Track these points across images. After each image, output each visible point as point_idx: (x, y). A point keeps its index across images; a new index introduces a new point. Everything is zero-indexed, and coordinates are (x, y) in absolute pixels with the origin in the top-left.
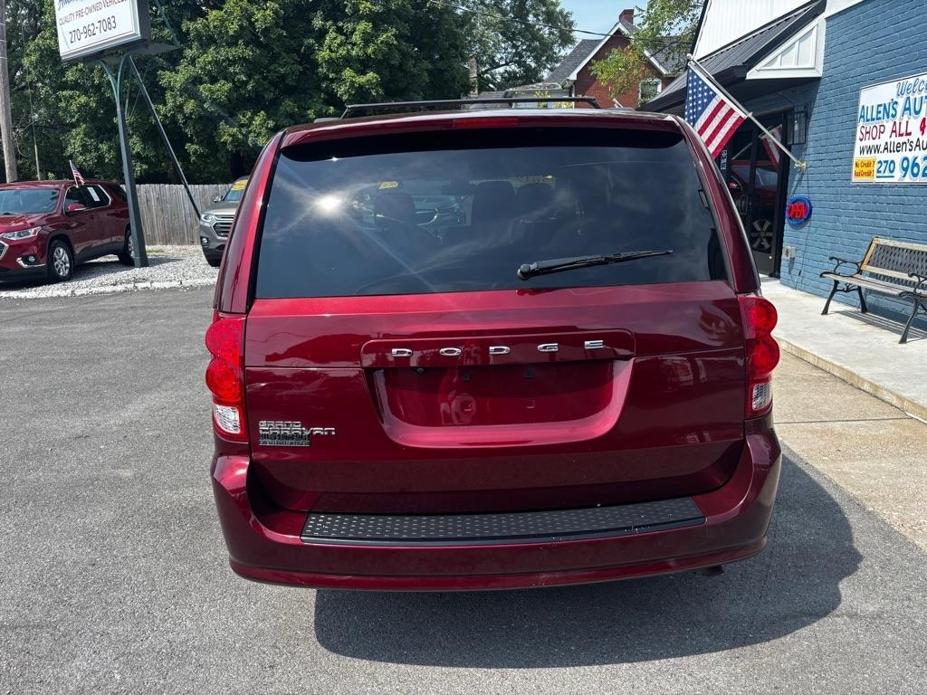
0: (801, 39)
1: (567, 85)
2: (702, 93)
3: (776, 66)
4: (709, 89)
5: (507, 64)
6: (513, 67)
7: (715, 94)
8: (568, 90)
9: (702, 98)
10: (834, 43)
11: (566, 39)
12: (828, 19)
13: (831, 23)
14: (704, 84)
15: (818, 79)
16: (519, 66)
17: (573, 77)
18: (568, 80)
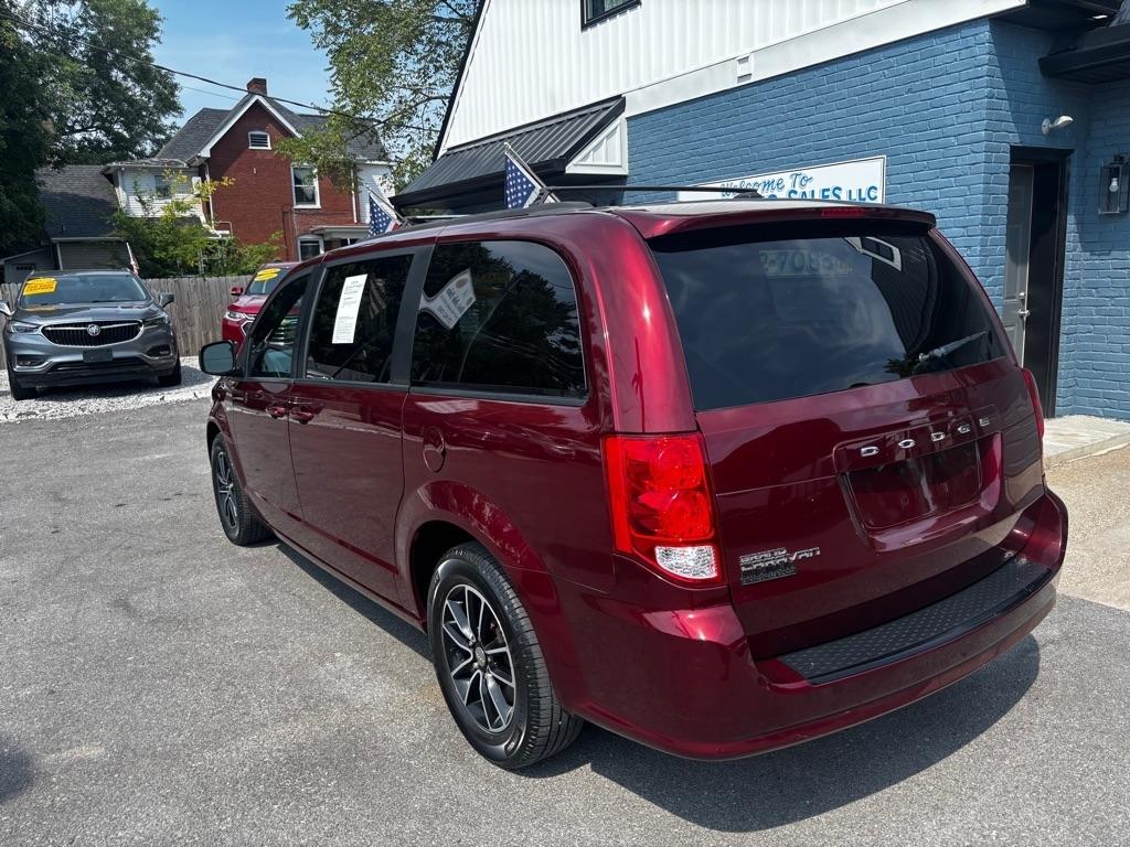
0: (608, 137)
1: (197, 163)
2: (521, 184)
3: (589, 161)
4: (528, 182)
5: (84, 129)
6: (94, 134)
7: (533, 187)
8: (197, 169)
9: (523, 190)
10: (639, 142)
11: (168, 104)
12: (628, 119)
13: (632, 123)
14: (523, 176)
15: (625, 177)
16: (107, 135)
17: (206, 153)
18: (199, 157)
